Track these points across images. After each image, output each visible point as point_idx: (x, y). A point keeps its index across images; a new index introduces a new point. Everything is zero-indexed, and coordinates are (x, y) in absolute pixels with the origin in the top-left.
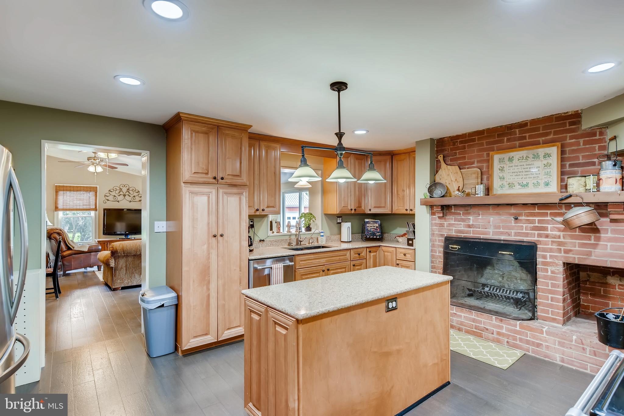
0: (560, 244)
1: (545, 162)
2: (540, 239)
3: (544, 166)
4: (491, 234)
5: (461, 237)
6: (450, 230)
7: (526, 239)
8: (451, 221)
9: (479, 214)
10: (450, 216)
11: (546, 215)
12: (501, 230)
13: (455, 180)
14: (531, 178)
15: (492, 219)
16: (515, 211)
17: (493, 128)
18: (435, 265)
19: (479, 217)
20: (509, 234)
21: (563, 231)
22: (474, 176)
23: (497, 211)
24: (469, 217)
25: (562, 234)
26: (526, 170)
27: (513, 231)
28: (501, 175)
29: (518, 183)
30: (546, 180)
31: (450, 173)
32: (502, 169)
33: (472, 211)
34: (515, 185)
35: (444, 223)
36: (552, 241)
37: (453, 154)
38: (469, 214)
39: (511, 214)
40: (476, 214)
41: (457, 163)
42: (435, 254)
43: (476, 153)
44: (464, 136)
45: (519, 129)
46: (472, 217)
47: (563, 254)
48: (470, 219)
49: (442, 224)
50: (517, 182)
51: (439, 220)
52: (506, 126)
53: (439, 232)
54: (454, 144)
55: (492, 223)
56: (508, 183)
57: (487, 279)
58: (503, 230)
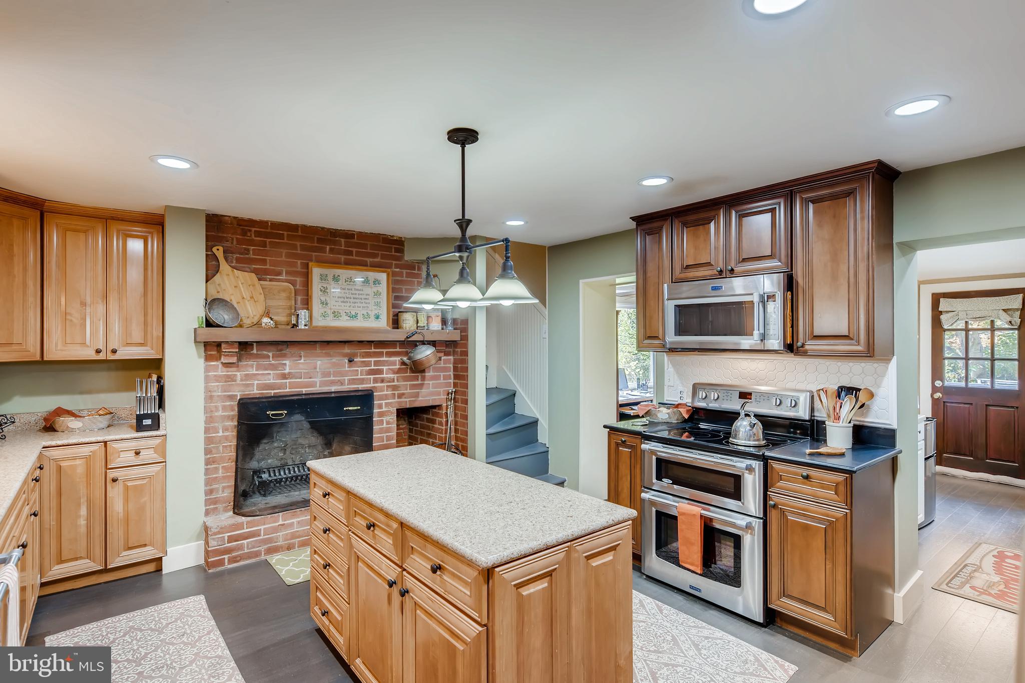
0: (395, 388)
1: (375, 290)
2: (376, 385)
3: (374, 294)
4: (318, 385)
5: (269, 395)
6: (247, 385)
7: (362, 387)
8: (251, 370)
9: (301, 356)
10: (248, 360)
11: (380, 354)
12: (332, 378)
13: (251, 298)
14: (360, 307)
15: (319, 363)
16: (349, 351)
17: (311, 227)
18: (215, 455)
19: (299, 361)
20: (341, 383)
21: (397, 374)
22: (284, 295)
23: (327, 351)
24: (284, 362)
25: (395, 376)
26: (354, 296)
27: (346, 378)
28: (323, 299)
29: (345, 313)
30: (376, 312)
31: (240, 285)
32: (324, 291)
33: (288, 351)
34: (341, 315)
35: (235, 375)
36: (387, 386)
37: (243, 250)
38: (284, 356)
39: (345, 355)
40: (295, 357)
41: (249, 268)
42: (214, 435)
43: (284, 258)
44: (262, 224)
45: (345, 240)
46: (288, 361)
47: (396, 400)
48: (285, 364)
49: (232, 377)
50: (344, 311)
51: (225, 369)
52: (329, 229)
53: (225, 392)
54: (244, 233)
55: (319, 369)
56: (332, 311)
57: (259, 462)
58: (334, 378)
